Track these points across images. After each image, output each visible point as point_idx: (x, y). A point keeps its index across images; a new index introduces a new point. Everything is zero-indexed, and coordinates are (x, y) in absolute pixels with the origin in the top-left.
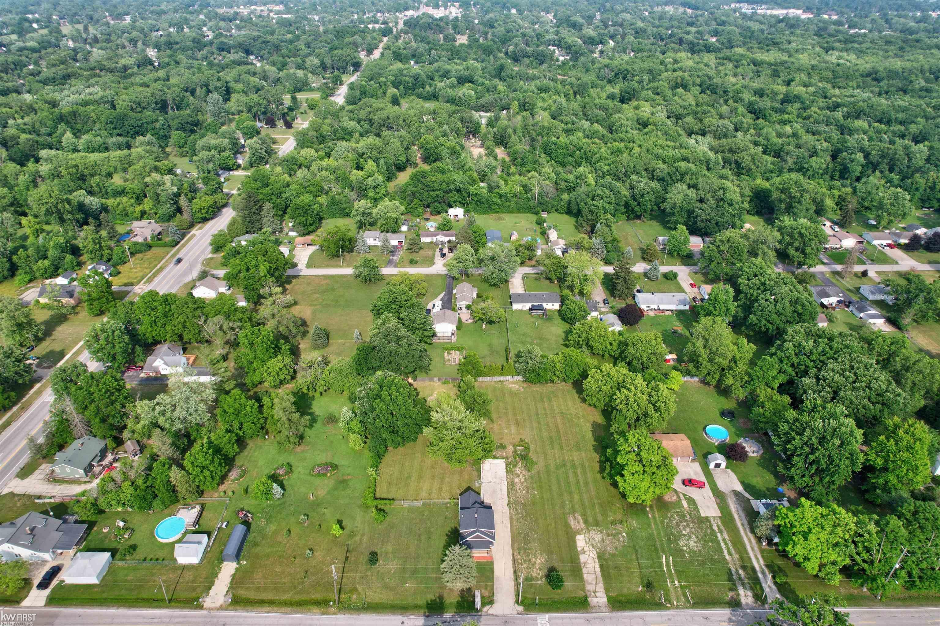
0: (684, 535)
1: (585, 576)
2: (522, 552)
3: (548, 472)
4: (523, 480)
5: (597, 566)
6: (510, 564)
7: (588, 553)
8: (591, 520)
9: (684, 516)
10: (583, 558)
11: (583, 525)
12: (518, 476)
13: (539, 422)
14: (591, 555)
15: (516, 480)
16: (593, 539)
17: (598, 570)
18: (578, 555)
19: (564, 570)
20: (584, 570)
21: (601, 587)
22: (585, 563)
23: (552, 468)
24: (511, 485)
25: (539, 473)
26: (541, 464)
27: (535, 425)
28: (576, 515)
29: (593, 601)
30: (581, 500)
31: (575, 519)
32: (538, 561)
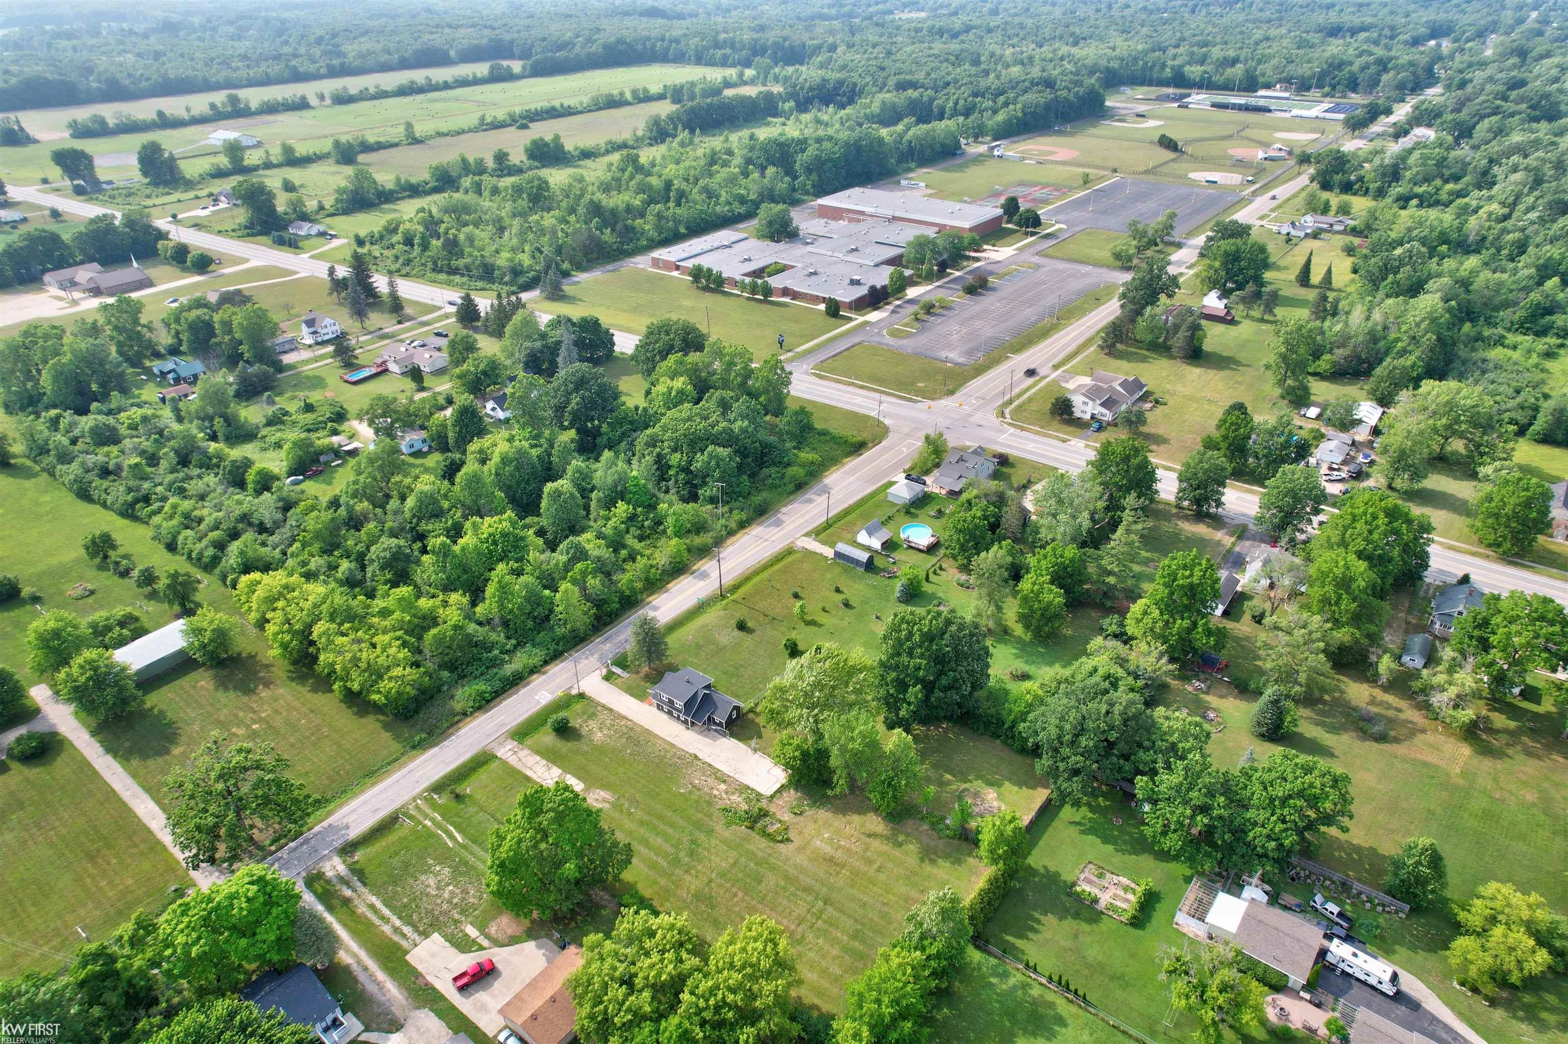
0: (448, 885)
1: (538, 758)
2: (624, 728)
3: (698, 825)
4: (715, 792)
5: (534, 777)
9: (463, 912)
10: (556, 771)
11: (588, 800)
12: (727, 793)
15: (723, 787)
17: (529, 773)
18: (564, 771)
19: (564, 746)
20: (544, 762)
21: (513, 760)
22: (549, 768)
23: (702, 837)
24: (722, 778)
25: (709, 816)
26: (719, 827)
27: (806, 880)
28: (607, 805)
29: (511, 745)
31: (604, 800)
32: (599, 734)
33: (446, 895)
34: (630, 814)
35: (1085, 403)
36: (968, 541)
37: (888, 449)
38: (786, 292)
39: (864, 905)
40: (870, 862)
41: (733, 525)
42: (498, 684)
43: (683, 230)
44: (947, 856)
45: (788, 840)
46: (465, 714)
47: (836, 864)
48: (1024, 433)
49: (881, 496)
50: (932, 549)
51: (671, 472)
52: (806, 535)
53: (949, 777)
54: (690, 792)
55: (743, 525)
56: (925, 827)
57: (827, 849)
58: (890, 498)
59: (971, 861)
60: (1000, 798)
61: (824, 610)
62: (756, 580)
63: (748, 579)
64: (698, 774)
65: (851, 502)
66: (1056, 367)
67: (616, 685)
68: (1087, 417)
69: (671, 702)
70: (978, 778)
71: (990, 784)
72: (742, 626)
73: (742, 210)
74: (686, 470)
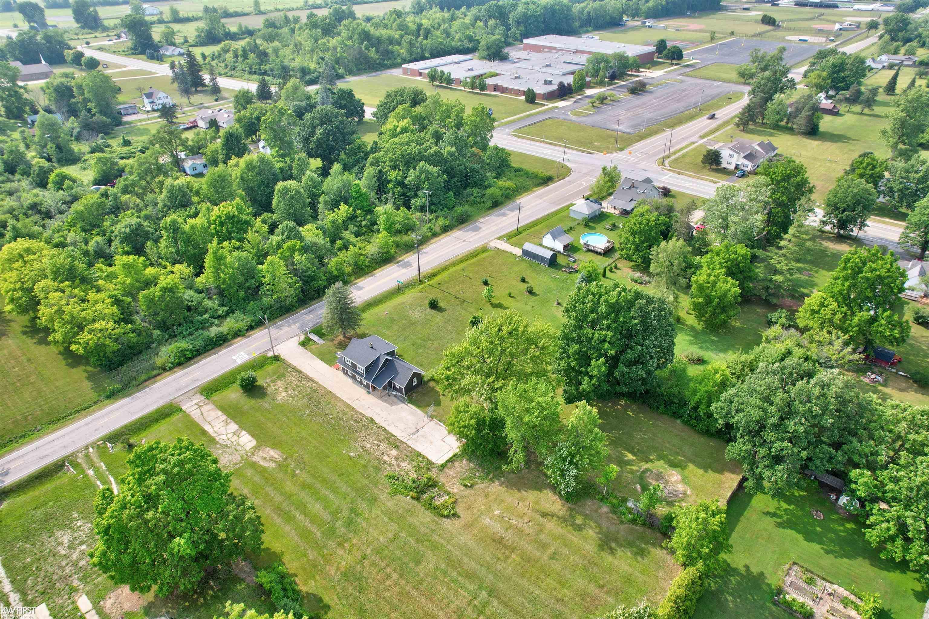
1: (220, 413)
2: (308, 390)
3: (361, 493)
4: (386, 458)
5: (210, 431)
6: (311, 375)
7: (230, 436)
8: (249, 472)
10: (233, 427)
11: (255, 459)
12: (397, 459)
13: (470, 576)
14: (224, 437)
15: (394, 452)
16: (231, 454)
17: (207, 428)
18: (240, 427)
19: (247, 403)
20: (224, 417)
21: (195, 414)
22: (227, 424)
23: (363, 506)
24: (395, 444)
25: (375, 483)
26: (383, 497)
27: (470, 565)
28: (273, 465)
29: (199, 399)
30: (280, 489)
31: (272, 459)
32: (284, 394)
33: (75, 556)
34: (294, 475)
35: (731, 156)
36: (642, 242)
37: (570, 182)
38: (496, 88)
39: (534, 600)
40: (544, 546)
41: (437, 229)
42: (199, 343)
43: (427, 55)
44: (630, 545)
45: (455, 515)
46: (164, 369)
47: (506, 547)
48: (681, 176)
49: (565, 214)
50: (608, 252)
51: (390, 186)
52: (499, 238)
53: (630, 457)
54: (360, 456)
55: (446, 229)
56: (605, 509)
57: (497, 528)
58: (572, 215)
59: (658, 553)
60: (685, 480)
61: (510, 295)
62: (451, 270)
63: (444, 269)
64: (372, 438)
65: (539, 217)
66: (702, 137)
67: (311, 351)
68: (732, 167)
69: (354, 366)
70: (660, 458)
71: (673, 465)
72: (434, 305)
73: (470, 45)
74: (401, 184)
